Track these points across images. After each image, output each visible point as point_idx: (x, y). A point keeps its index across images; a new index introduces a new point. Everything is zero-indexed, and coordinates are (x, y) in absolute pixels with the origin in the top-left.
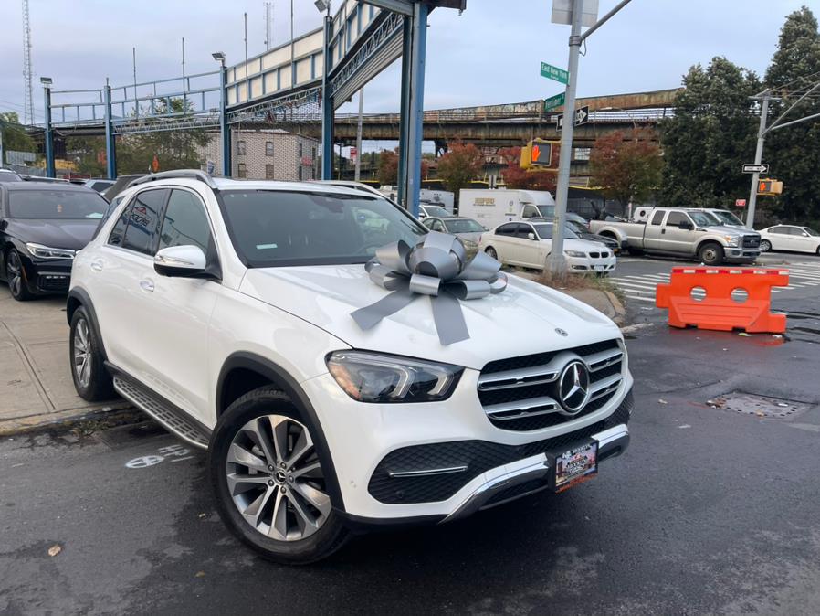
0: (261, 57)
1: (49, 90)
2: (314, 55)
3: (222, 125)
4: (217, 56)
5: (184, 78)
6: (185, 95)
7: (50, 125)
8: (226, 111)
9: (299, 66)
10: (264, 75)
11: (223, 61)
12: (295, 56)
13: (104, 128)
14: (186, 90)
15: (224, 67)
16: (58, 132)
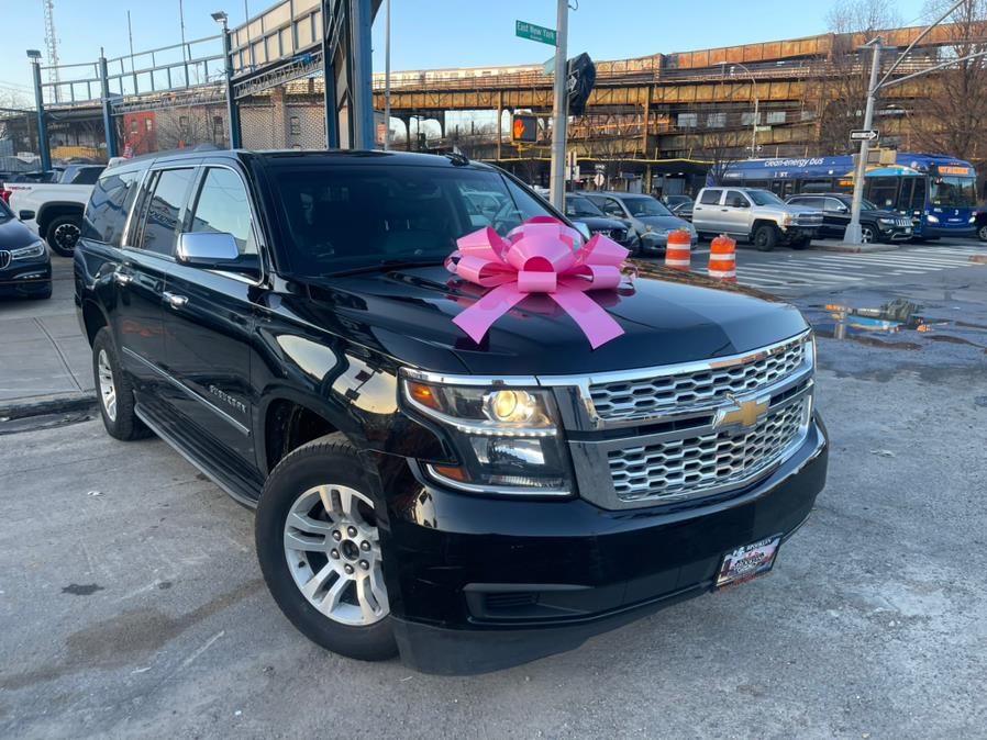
0: (262, 17)
1: (38, 65)
2: (313, 13)
3: (228, 101)
4: (216, 16)
5: (184, 44)
6: (186, 66)
7: (41, 108)
8: (231, 83)
9: (300, 25)
10: (266, 38)
11: (225, 22)
12: (295, 14)
13: (102, 108)
14: (187, 59)
15: (226, 30)
16: (52, 115)
